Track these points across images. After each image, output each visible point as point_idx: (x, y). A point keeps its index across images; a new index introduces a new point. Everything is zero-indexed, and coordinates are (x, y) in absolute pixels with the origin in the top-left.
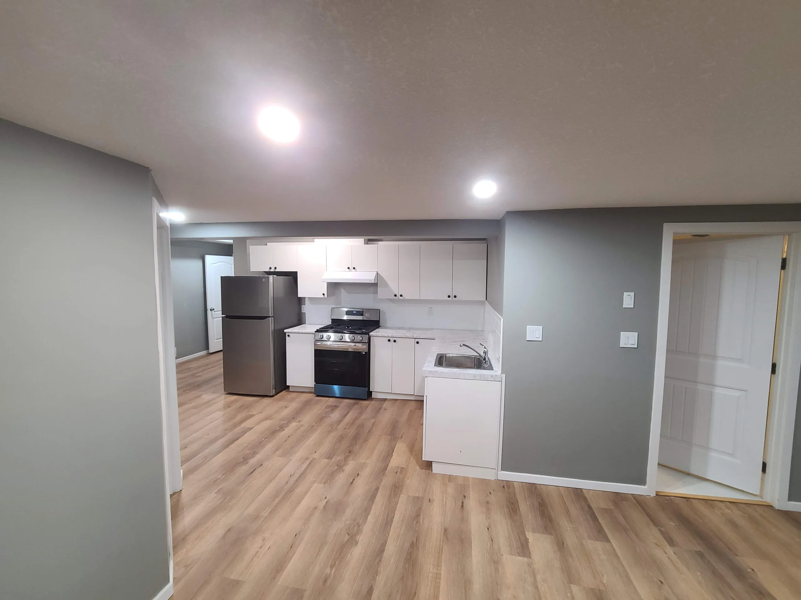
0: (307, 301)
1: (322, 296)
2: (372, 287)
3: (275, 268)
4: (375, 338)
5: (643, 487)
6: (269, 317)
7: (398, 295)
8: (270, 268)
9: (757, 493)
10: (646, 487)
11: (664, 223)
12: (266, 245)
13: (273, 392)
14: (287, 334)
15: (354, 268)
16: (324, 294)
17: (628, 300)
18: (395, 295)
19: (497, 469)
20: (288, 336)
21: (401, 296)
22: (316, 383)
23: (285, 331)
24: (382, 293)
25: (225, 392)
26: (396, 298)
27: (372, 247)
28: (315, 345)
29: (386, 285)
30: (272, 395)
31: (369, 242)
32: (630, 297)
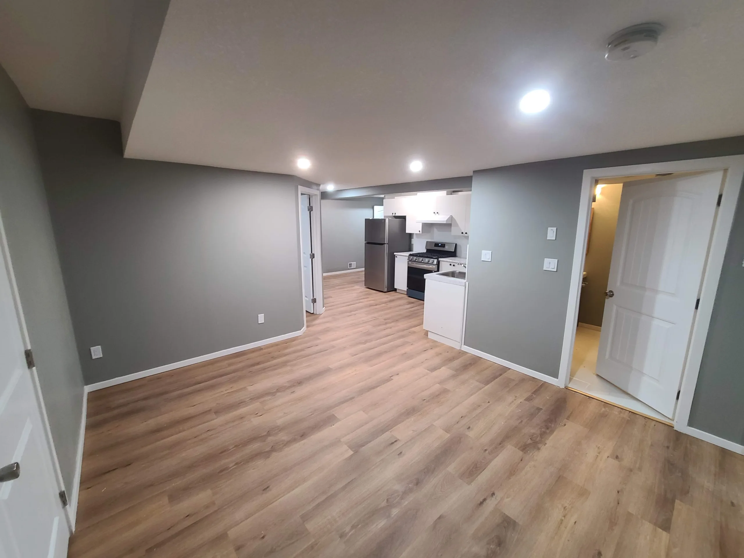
0: (415, 236)
1: (419, 233)
2: (447, 226)
3: (395, 214)
4: (442, 262)
5: (556, 379)
6: (385, 244)
7: (464, 233)
8: (393, 214)
9: (671, 417)
10: (557, 380)
11: (585, 169)
12: (394, 198)
13: (386, 290)
14: (396, 256)
15: (437, 213)
16: (419, 231)
17: (551, 234)
18: (462, 233)
19: (461, 342)
20: (396, 257)
21: (466, 233)
22: (409, 289)
23: (395, 254)
24: (454, 231)
25: (365, 287)
26: (462, 235)
27: (454, 196)
28: (408, 263)
29: (457, 225)
30: (385, 291)
31: (453, 193)
32: (552, 231)
